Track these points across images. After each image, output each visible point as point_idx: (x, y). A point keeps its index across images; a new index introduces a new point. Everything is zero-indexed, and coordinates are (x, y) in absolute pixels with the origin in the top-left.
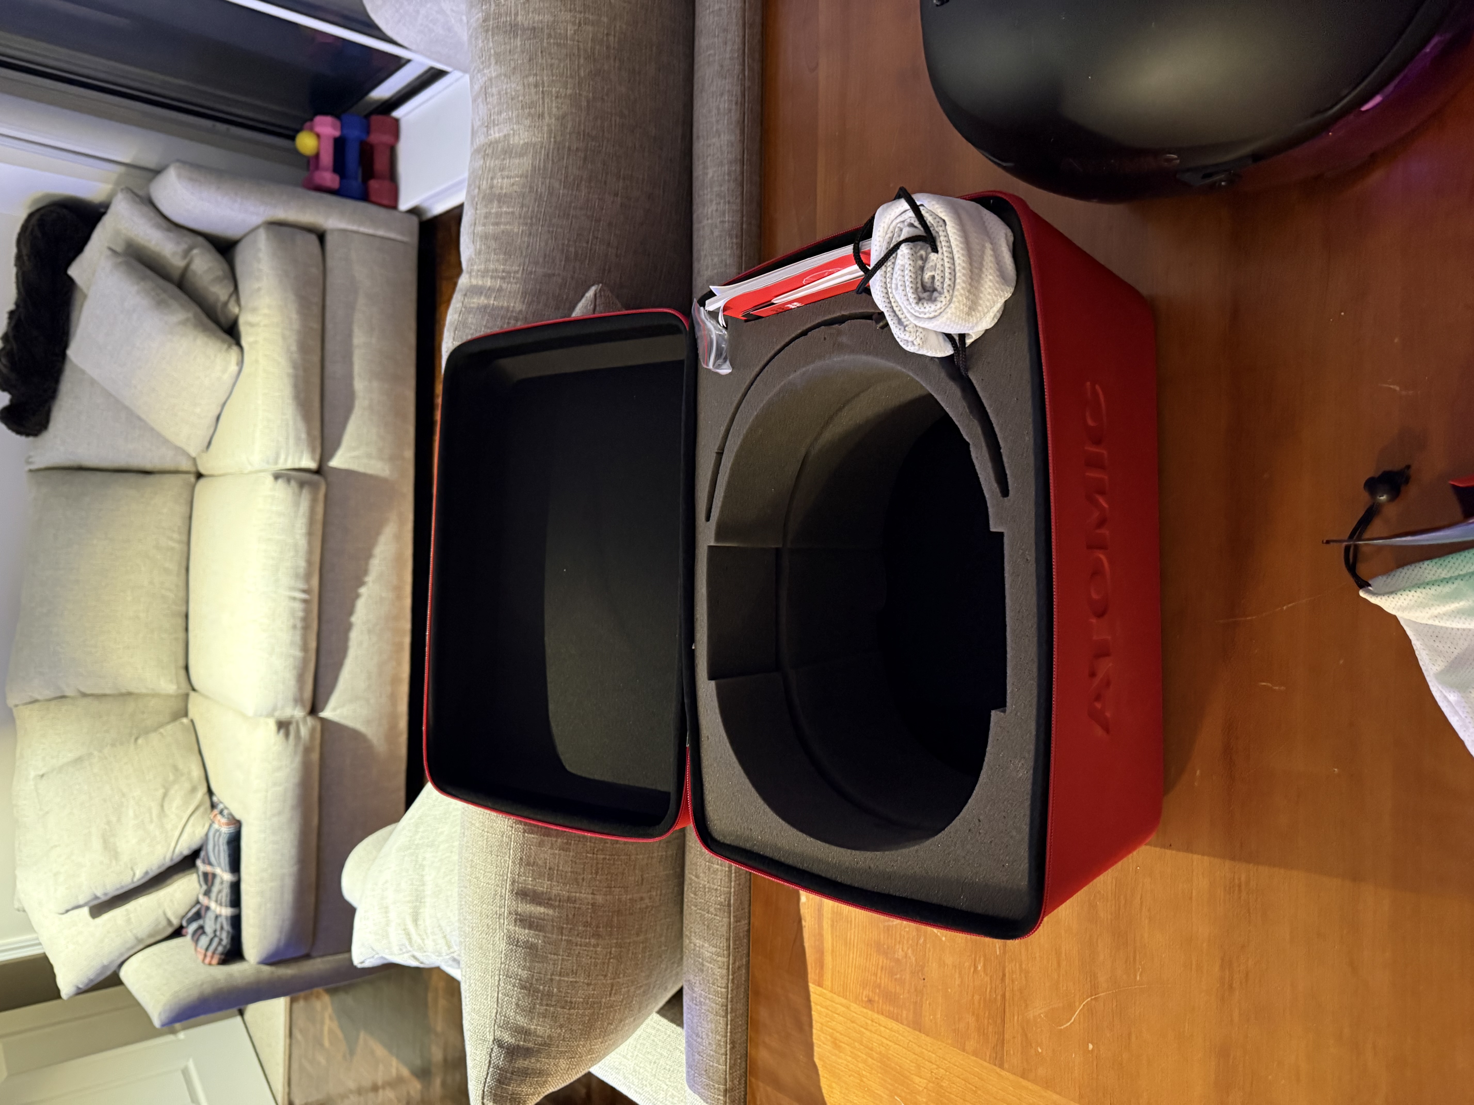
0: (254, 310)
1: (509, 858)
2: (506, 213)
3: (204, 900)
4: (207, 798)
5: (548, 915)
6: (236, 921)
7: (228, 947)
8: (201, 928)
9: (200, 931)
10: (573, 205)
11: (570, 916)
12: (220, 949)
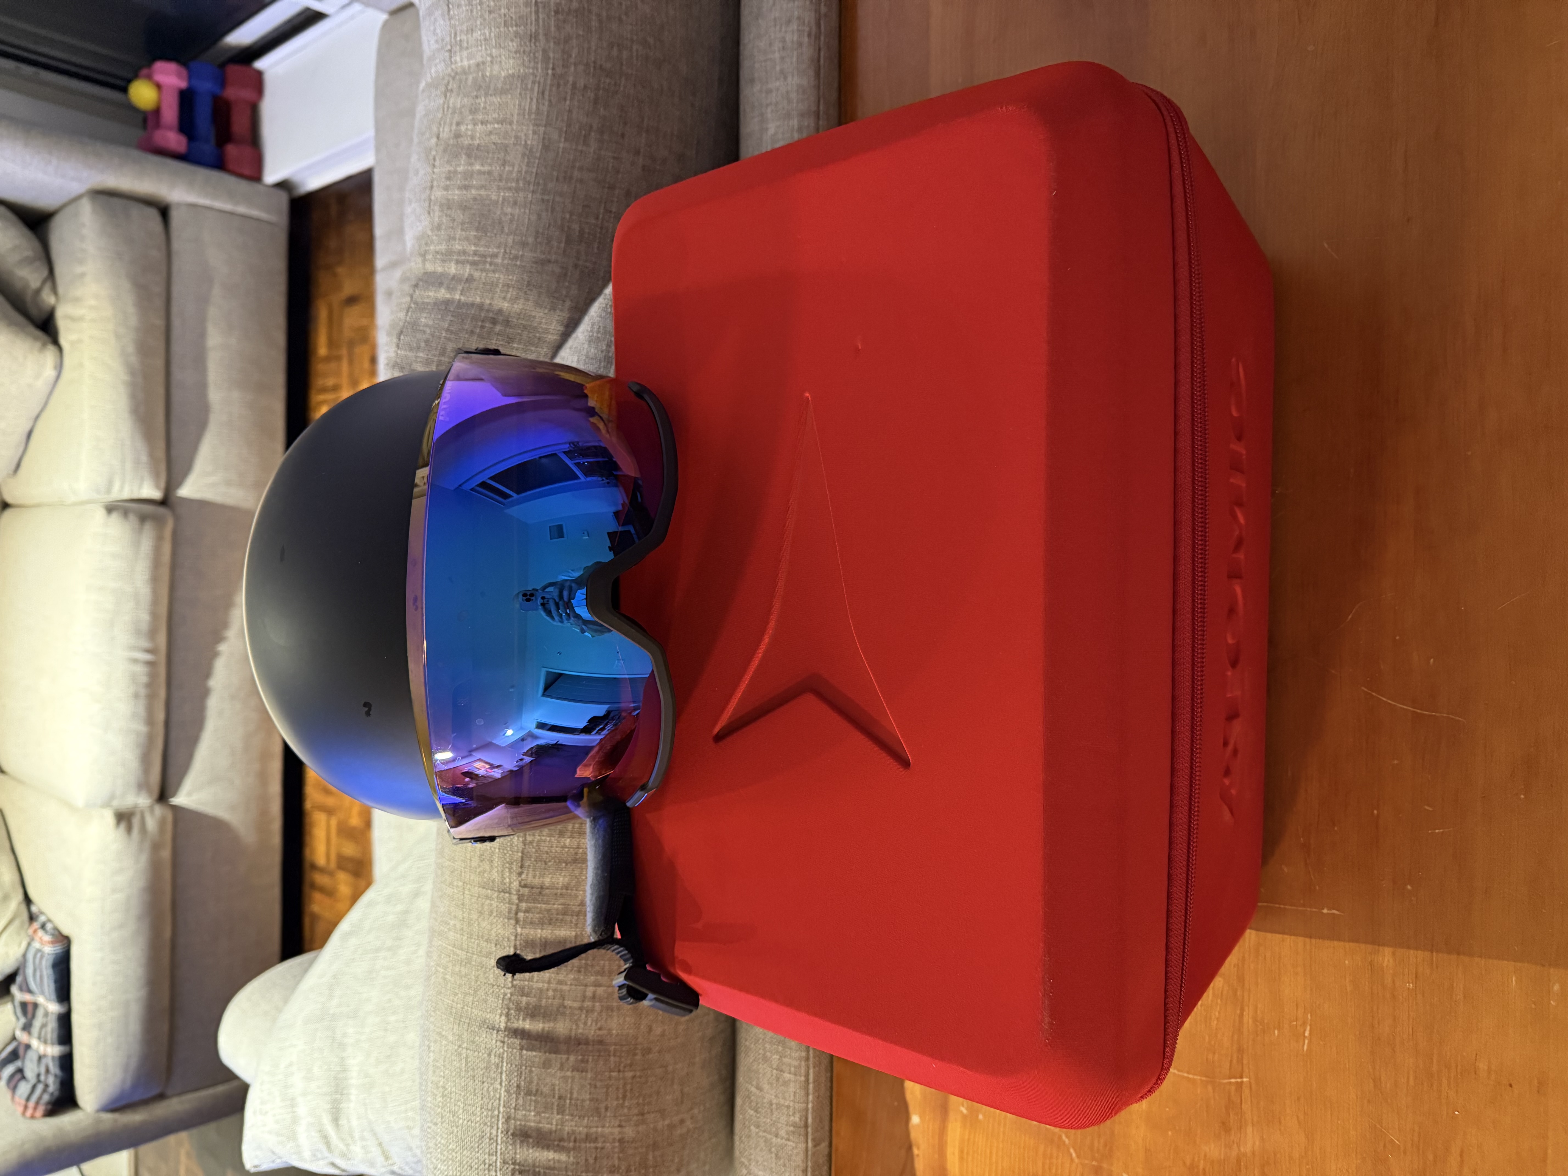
0: (77, 300)
1: (501, 1084)
2: (480, 173)
3: (22, 1036)
4: (23, 908)
5: (559, 1161)
6: (66, 1063)
7: (57, 1094)
8: (20, 1071)
9: (18, 1076)
10: (577, 165)
11: (591, 1161)
12: (46, 1098)
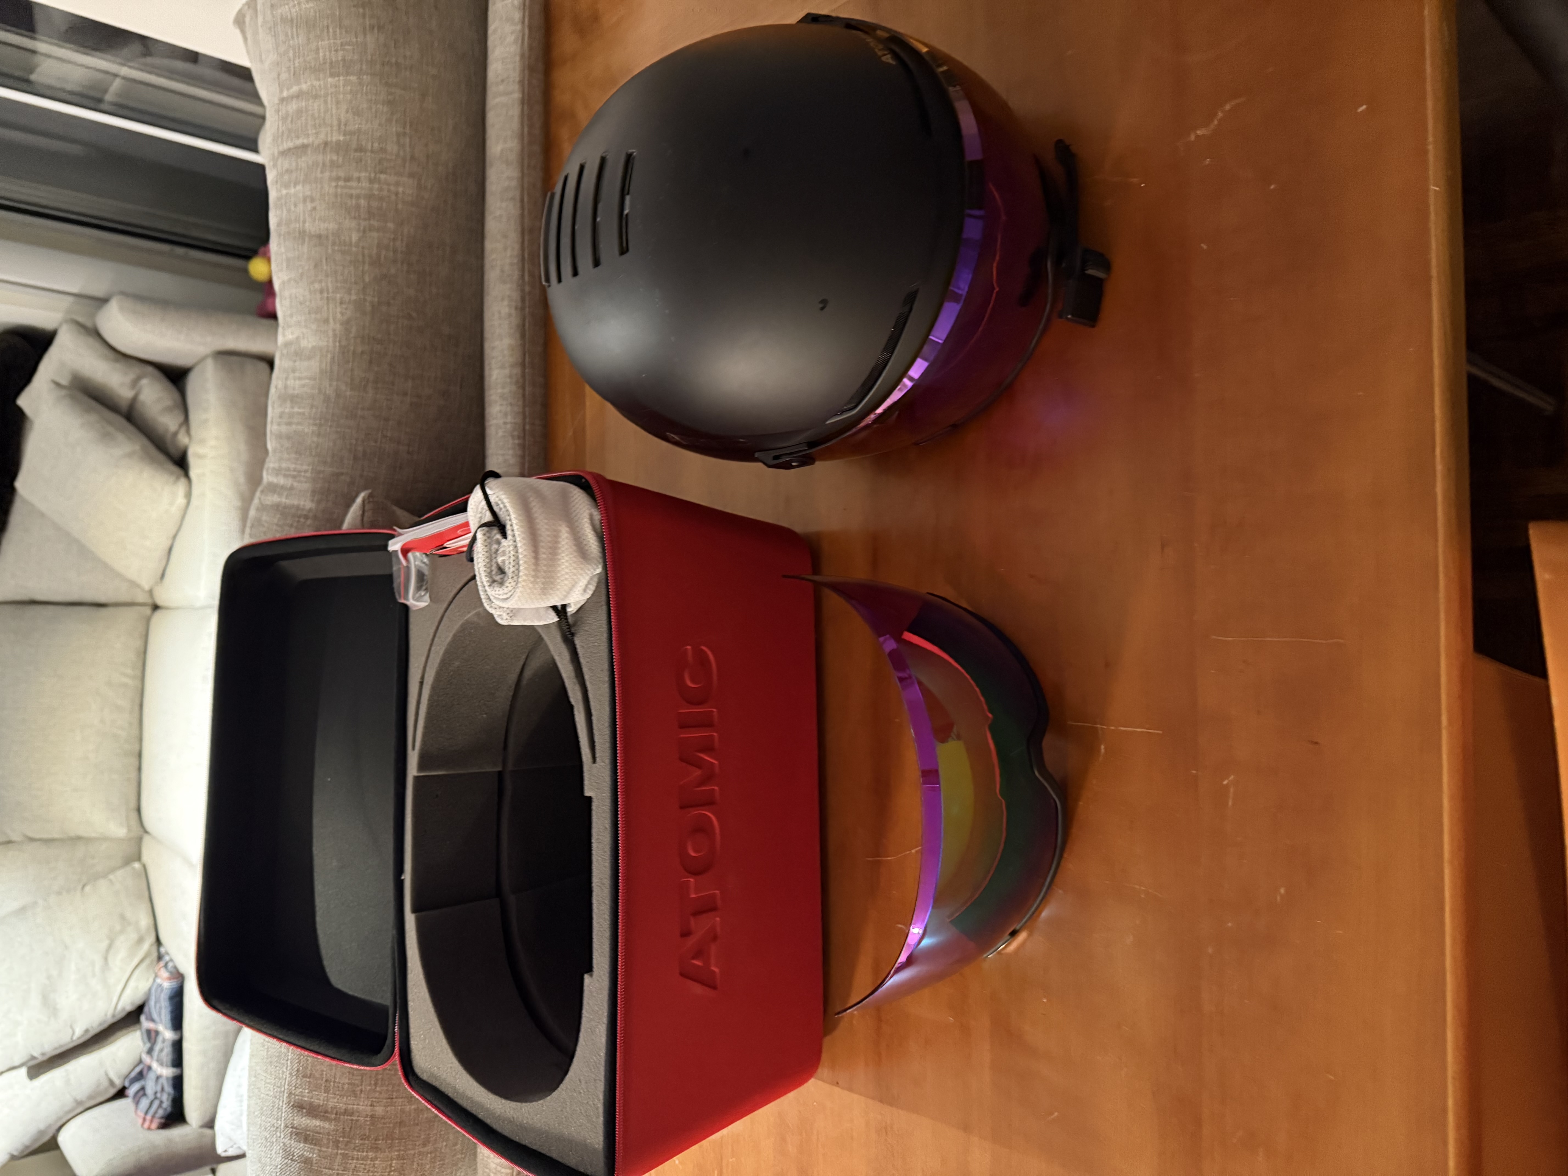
0: (202, 442)
1: (287, 1069)
2: (299, 414)
3: (147, 1059)
4: (154, 948)
5: (323, 1128)
7: (169, 1109)
8: (143, 1089)
9: (141, 1093)
11: (348, 1129)
12: (161, 1112)
